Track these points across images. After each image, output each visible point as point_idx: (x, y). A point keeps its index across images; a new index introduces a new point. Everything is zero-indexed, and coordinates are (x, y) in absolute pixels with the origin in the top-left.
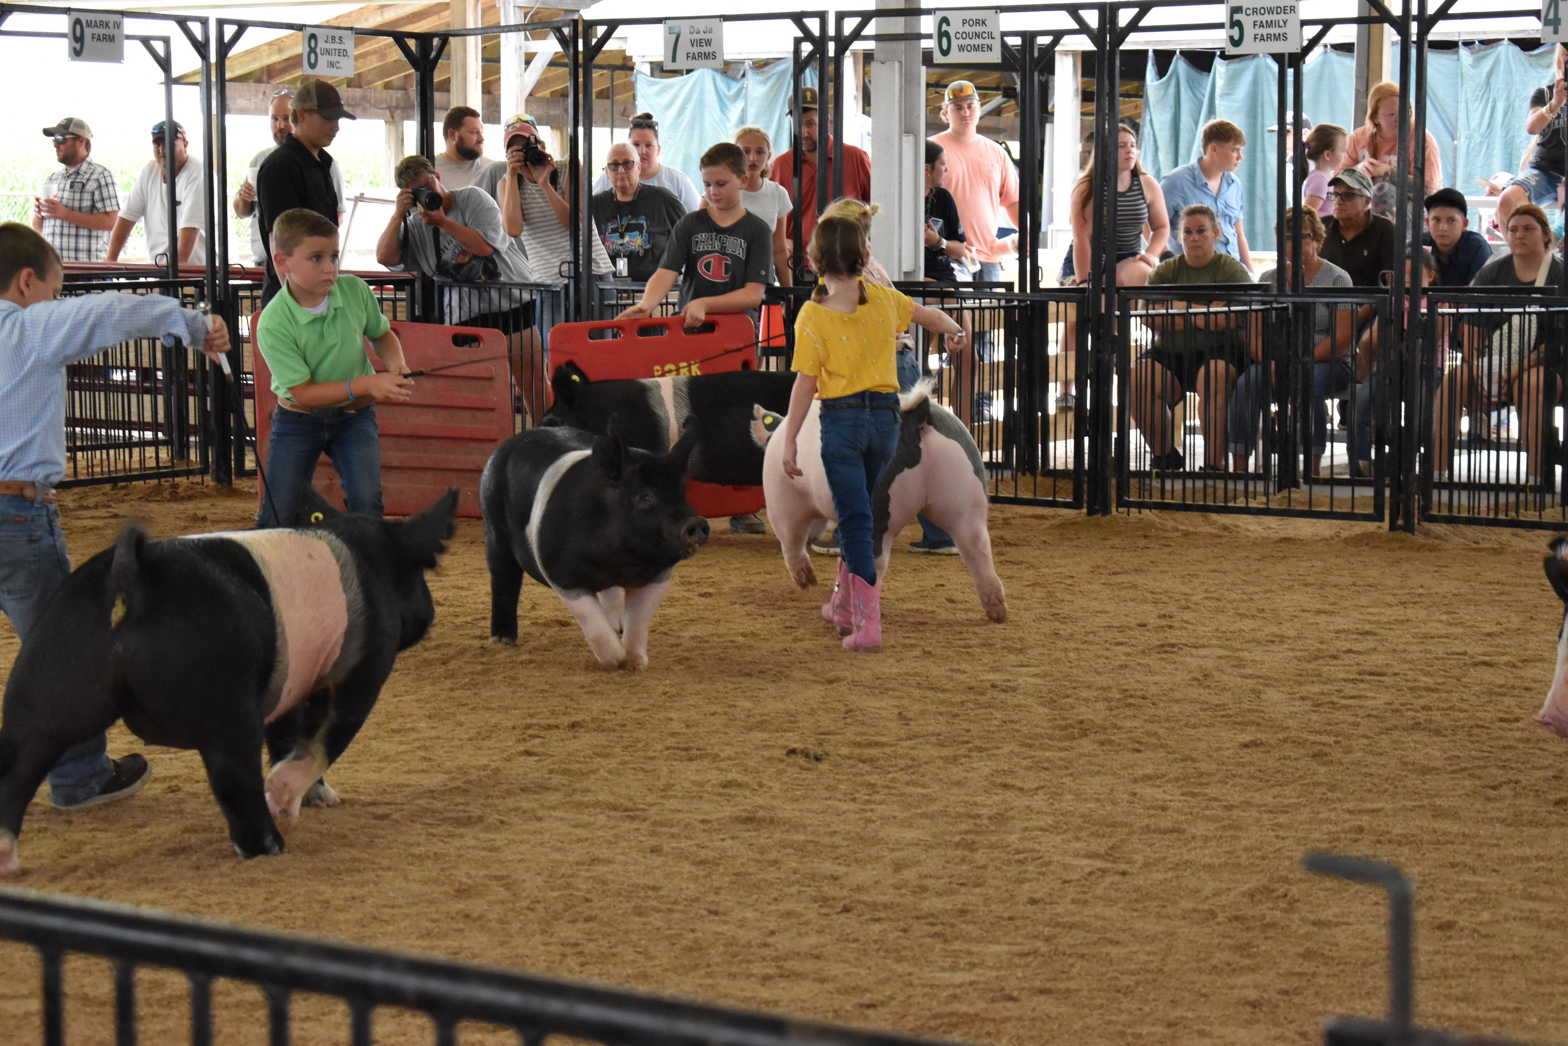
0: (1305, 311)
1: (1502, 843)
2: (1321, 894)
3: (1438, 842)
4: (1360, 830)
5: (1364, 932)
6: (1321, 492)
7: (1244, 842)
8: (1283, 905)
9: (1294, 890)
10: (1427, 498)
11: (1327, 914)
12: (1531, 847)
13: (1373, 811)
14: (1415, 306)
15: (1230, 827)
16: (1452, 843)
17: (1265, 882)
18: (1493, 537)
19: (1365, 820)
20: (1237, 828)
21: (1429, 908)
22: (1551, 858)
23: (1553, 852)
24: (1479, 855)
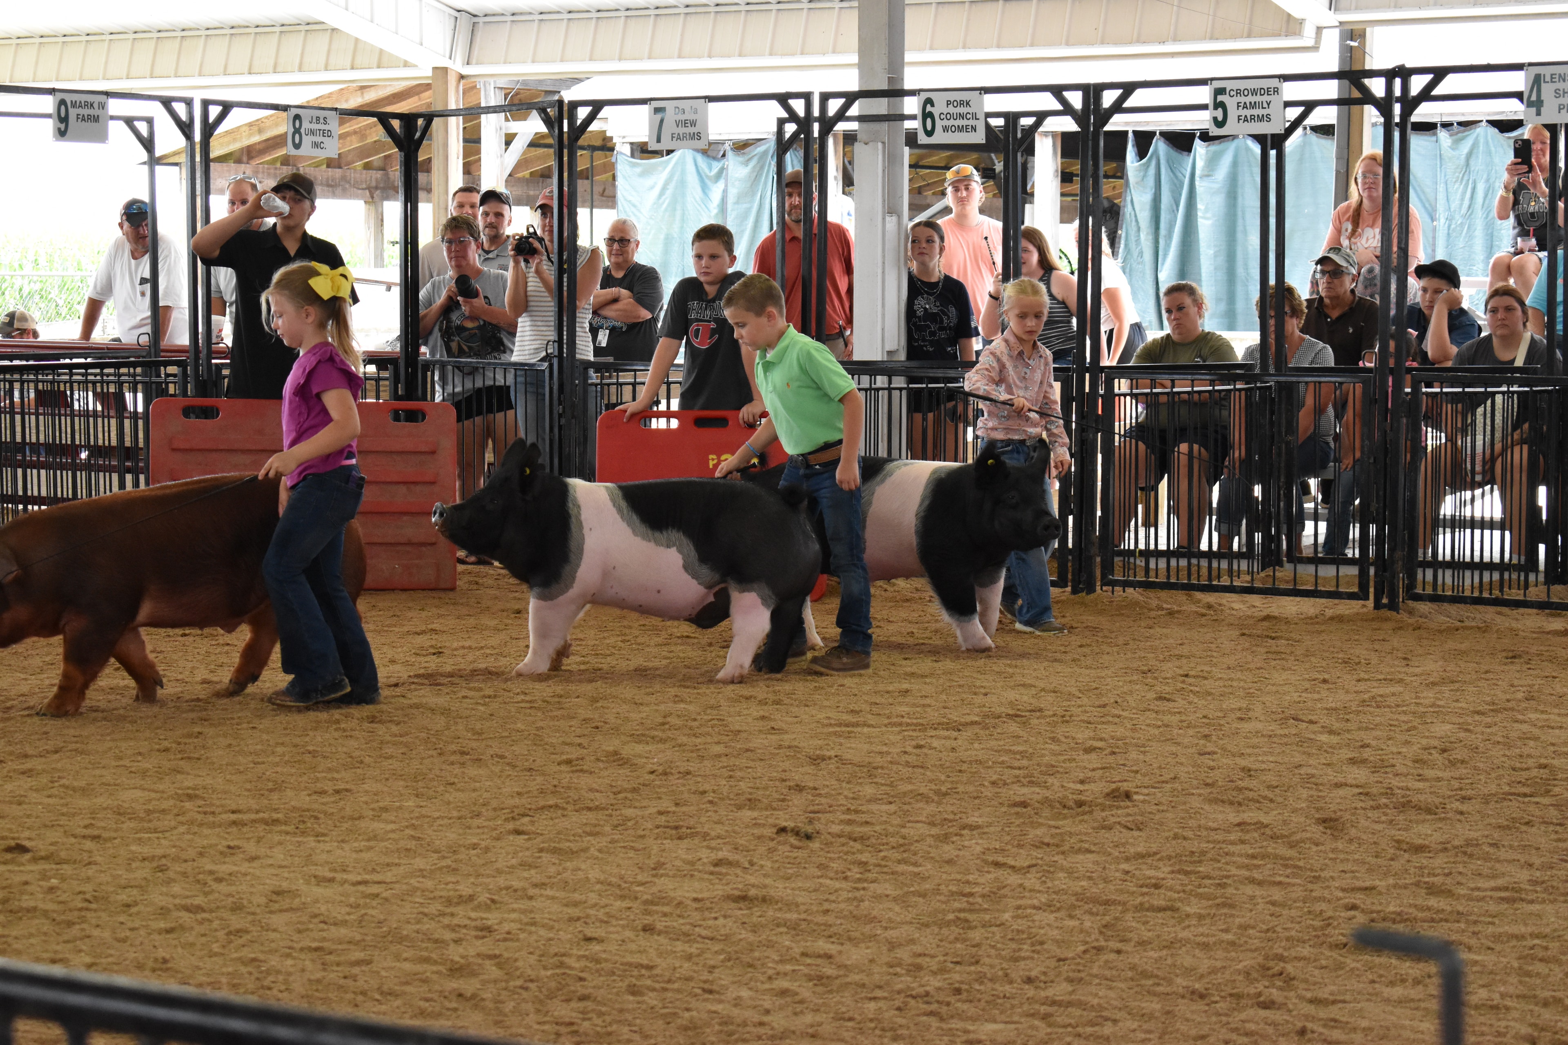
0: (1288, 391)
1: (1496, 921)
2: (1316, 972)
3: (1433, 920)
4: (1354, 907)
5: (1361, 1010)
6: (1306, 571)
7: (1237, 920)
8: (1279, 983)
9: (1290, 968)
10: (1412, 577)
11: (1324, 993)
12: (1526, 925)
13: (1366, 889)
14: (1398, 386)
15: (1224, 905)
16: (1446, 921)
17: (1260, 960)
18: (1478, 616)
19: (1358, 898)
20: (1232, 906)
21: (1426, 986)
22: (1546, 936)
23: (1547, 930)
24: (1474, 933)
